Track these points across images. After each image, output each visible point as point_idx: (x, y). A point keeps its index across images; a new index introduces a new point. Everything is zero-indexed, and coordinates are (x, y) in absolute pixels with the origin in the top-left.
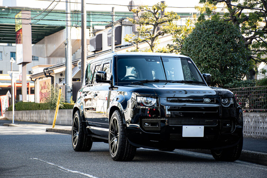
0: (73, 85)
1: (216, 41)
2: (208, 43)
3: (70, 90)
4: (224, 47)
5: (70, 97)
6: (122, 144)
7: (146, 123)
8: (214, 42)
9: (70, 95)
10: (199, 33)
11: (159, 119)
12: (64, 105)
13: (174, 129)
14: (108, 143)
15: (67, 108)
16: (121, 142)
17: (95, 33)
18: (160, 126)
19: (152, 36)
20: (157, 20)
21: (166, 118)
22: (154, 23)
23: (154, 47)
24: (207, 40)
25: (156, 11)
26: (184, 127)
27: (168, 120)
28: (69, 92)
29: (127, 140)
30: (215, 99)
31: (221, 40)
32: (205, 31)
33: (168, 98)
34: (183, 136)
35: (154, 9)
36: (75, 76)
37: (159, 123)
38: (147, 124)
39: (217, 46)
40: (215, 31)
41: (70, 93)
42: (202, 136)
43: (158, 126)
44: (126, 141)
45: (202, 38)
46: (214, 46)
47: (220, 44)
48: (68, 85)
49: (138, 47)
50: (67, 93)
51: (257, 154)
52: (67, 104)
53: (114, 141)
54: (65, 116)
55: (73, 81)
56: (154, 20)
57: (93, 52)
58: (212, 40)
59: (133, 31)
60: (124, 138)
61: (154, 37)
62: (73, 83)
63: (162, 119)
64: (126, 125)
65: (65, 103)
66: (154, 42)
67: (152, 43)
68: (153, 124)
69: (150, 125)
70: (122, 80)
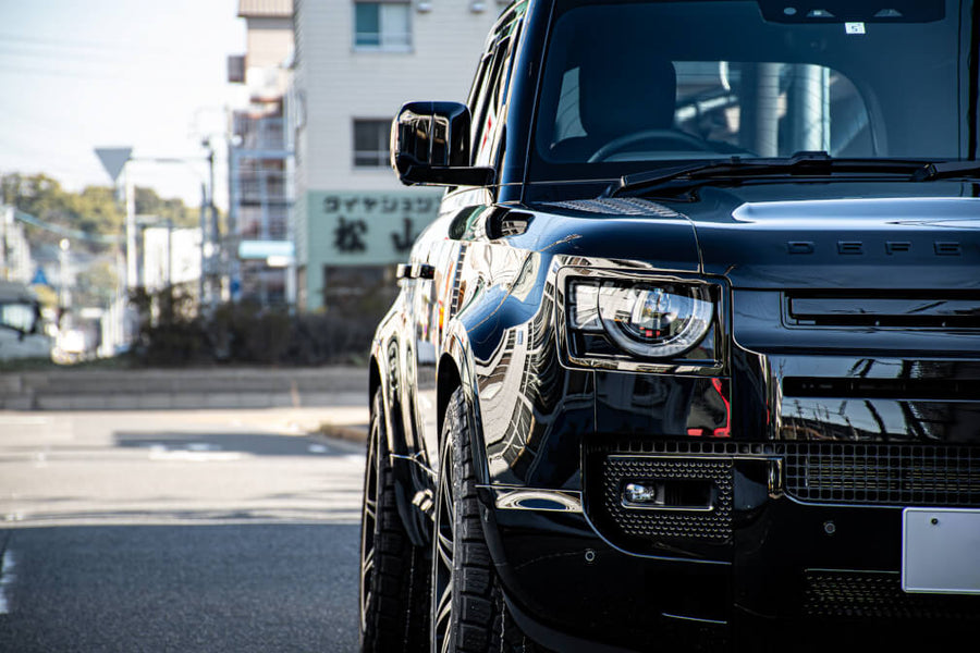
6: (468, 634)
7: (636, 482)
11: (725, 455)
13: (829, 528)
16: (460, 620)
18: (726, 509)
21: (769, 445)
26: (915, 520)
27: (791, 460)
29: (507, 611)
33: (793, 294)
34: (909, 586)
37: (725, 483)
38: (641, 490)
43: (717, 505)
44: (495, 612)
60: (486, 595)
63: (748, 456)
64: (491, 498)
68: (684, 491)
69: (661, 501)
70: (590, 161)
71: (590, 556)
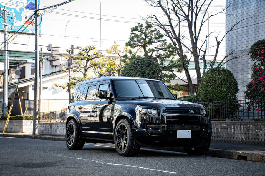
0: (8, 103)
1: (147, 72)
2: (141, 73)
3: (7, 106)
4: (153, 76)
5: (6, 112)
7: (150, 128)
8: (146, 73)
9: (6, 110)
10: (134, 66)
11: (161, 125)
12: (2, 117)
13: (171, 132)
14: (114, 143)
15: (4, 119)
16: (130, 142)
17: (19, 66)
19: (85, 68)
20: (88, 57)
21: (165, 124)
22: (86, 59)
23: (87, 75)
24: (141, 71)
25: (88, 51)
26: (178, 131)
27: (167, 126)
28: (5, 107)
30: (197, 111)
31: (150, 71)
32: (139, 65)
34: (178, 138)
35: (87, 50)
36: (10, 96)
37: (161, 128)
39: (148, 75)
40: (146, 65)
41: (6, 109)
42: (190, 137)
43: (160, 130)
45: (137, 70)
46: (146, 76)
47: (150, 74)
48: (5, 102)
49: (70, 76)
50: (4, 109)
51: (214, 150)
52: (5, 116)
53: (121, 142)
54: (3, 125)
55: (8, 99)
56: (87, 57)
57: (17, 79)
58: (144, 71)
59: (51, 65)
60: (133, 140)
61: (87, 68)
62: (8, 101)
63: (163, 125)
64: (135, 130)
65: (2, 116)
66: (87, 72)
67: (85, 72)
68: (155, 129)
69: (153, 130)
71: (147, 135)
